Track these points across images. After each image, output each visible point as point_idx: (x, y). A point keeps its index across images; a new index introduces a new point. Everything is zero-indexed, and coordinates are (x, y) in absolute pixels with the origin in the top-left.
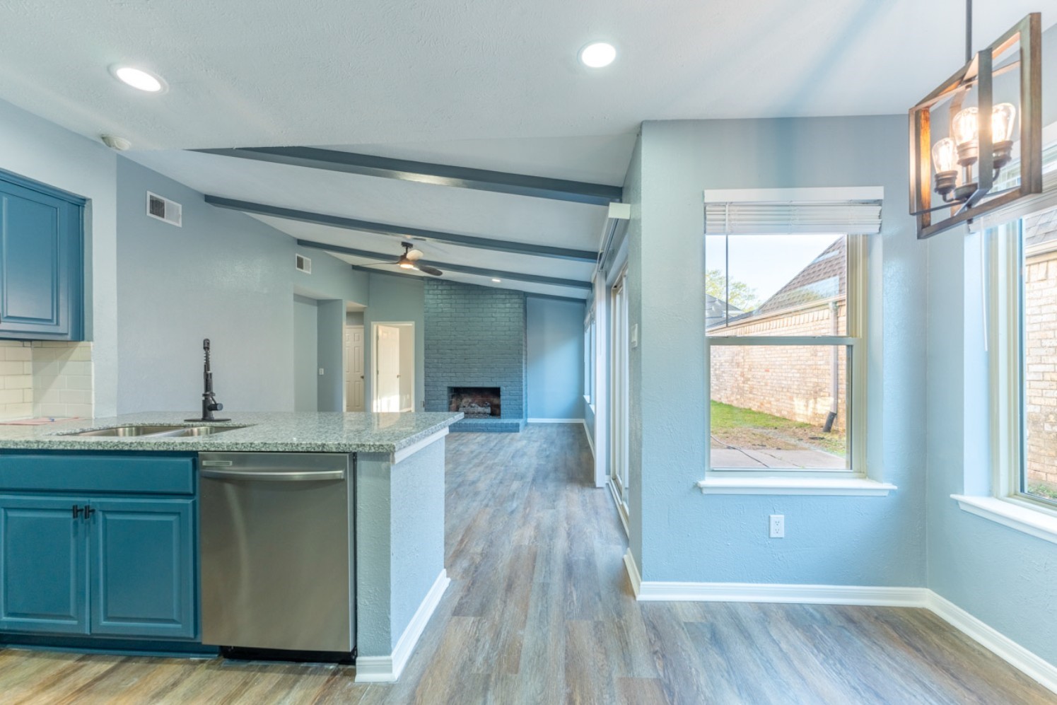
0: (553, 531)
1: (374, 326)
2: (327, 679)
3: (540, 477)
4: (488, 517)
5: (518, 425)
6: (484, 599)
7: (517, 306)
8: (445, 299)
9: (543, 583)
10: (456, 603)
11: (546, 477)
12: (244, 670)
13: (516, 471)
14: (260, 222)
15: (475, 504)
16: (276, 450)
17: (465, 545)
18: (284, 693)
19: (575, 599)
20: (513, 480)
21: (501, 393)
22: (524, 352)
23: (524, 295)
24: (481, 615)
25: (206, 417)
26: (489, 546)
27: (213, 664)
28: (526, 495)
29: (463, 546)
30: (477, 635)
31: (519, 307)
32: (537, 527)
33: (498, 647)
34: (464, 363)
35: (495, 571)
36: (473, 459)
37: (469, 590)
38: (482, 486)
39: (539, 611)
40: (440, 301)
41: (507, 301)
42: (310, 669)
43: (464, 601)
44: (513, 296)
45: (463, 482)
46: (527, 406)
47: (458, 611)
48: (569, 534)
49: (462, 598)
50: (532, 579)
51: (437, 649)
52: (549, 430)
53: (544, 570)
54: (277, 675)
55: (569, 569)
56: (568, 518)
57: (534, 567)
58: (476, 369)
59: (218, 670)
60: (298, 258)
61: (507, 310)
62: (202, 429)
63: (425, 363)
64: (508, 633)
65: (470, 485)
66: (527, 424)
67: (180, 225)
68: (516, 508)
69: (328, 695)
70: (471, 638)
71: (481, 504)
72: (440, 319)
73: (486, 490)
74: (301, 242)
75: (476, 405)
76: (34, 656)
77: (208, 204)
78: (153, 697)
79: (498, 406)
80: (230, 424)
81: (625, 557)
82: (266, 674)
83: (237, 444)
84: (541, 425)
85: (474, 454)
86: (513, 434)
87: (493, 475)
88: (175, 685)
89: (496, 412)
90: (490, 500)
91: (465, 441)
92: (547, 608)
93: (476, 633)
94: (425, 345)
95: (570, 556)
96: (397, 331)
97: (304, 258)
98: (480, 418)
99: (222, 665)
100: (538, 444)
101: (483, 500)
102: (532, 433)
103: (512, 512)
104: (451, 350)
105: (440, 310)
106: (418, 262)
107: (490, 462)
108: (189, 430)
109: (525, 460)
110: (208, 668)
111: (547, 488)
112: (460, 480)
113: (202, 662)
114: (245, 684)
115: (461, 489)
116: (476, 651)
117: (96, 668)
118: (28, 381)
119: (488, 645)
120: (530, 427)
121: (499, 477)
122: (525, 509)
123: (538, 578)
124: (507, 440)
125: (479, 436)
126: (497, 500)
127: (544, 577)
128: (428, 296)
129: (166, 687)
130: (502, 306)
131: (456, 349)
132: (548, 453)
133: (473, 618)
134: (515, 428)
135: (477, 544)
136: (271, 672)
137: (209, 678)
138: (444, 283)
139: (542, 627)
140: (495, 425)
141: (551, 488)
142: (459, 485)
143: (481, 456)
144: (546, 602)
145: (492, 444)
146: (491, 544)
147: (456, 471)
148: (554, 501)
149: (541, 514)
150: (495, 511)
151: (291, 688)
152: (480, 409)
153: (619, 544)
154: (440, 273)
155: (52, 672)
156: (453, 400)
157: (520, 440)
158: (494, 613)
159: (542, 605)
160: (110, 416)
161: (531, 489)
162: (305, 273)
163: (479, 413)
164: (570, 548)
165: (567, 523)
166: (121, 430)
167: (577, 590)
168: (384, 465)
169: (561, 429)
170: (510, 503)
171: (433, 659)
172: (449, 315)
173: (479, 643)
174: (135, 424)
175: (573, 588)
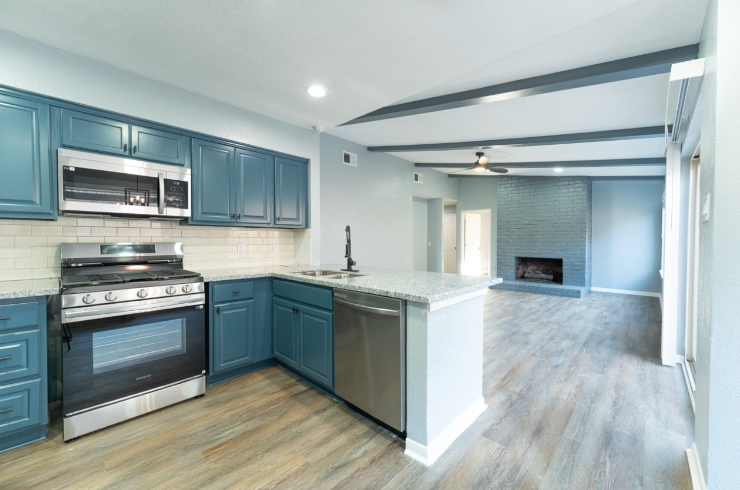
0: (597, 394)
1: (463, 213)
2: (389, 443)
3: (593, 341)
4: (532, 365)
5: (579, 292)
6: (512, 433)
7: (581, 189)
8: (514, 190)
9: (574, 441)
10: (488, 427)
11: (600, 342)
12: (353, 416)
13: (569, 331)
14: (393, 156)
15: (523, 351)
16: (364, 292)
17: (507, 383)
18: (366, 440)
19: (608, 470)
20: (564, 339)
21: (563, 264)
22: (587, 230)
23: (590, 179)
24: (506, 445)
25: (349, 269)
26: (527, 389)
27: (341, 406)
28: (574, 354)
29: (505, 382)
30: (498, 460)
31: (583, 190)
32: (580, 387)
33: (514, 480)
34: (530, 238)
35: (527, 413)
36: (530, 314)
37: (501, 420)
38: (533, 338)
39: (563, 465)
40: (509, 192)
41: (571, 186)
42: (383, 432)
43: (495, 427)
44: (577, 182)
45: (517, 331)
46: (590, 276)
47: (488, 434)
48: (615, 403)
49: (493, 425)
50: (562, 433)
51: (464, 457)
52: (614, 300)
53: (578, 428)
54: (367, 427)
55: (608, 439)
56: (618, 387)
57: (567, 422)
58: (540, 244)
59: (342, 410)
60: (415, 175)
61: (571, 194)
62: (346, 275)
63: (498, 238)
64: (527, 471)
65: (522, 335)
66: (590, 292)
67: (356, 166)
68: (562, 364)
69: (387, 454)
70: (492, 460)
71: (529, 353)
72: (510, 206)
73: (536, 342)
74: (418, 165)
75: (540, 273)
76: (285, 372)
77: (369, 152)
78: (315, 413)
79: (561, 274)
80: (357, 273)
81: (689, 451)
82: (362, 424)
83: (348, 286)
84: (605, 294)
85: (533, 311)
86: (574, 299)
87: (546, 331)
88: (324, 410)
89: (558, 279)
90: (537, 351)
91: (527, 300)
92: (573, 466)
93: (497, 459)
94: (498, 225)
95: (612, 425)
96: (480, 215)
97: (419, 174)
98: (543, 282)
99: (345, 409)
100: (598, 311)
101: (531, 350)
102: (594, 300)
103: (557, 366)
104: (518, 229)
105: (510, 199)
106: (488, 166)
107: (545, 320)
108: (340, 275)
109: (581, 324)
110: (338, 407)
111: (599, 353)
112: (515, 329)
113: (337, 403)
114: (351, 425)
115: (514, 337)
116: (494, 474)
117: (302, 387)
118: (292, 247)
119: (506, 473)
120: (593, 295)
121: (551, 334)
122: (570, 366)
123: (570, 434)
124: (566, 304)
125: (540, 297)
126: (545, 353)
127: (576, 435)
128: (500, 190)
129: (320, 410)
130: (566, 191)
131: (522, 228)
132: (608, 320)
133: (498, 445)
134: (577, 294)
135: (517, 385)
136: (364, 424)
137: (337, 414)
138: (513, 179)
139: (563, 481)
140: (556, 290)
141: (604, 353)
142: (514, 334)
143: (539, 314)
144: (573, 460)
145: (551, 305)
146: (530, 388)
147: (514, 322)
148: (605, 367)
149: (587, 376)
150: (540, 362)
151: (371, 439)
152: (543, 276)
153: (684, 434)
154: (507, 171)
155: (287, 383)
156: (520, 267)
157: (579, 305)
158: (518, 448)
159: (568, 462)
160: (316, 264)
161: (581, 350)
162: (420, 184)
163: (542, 278)
164: (614, 418)
165: (616, 391)
166: (317, 272)
167: (612, 463)
168: (423, 311)
169: (630, 301)
170: (556, 358)
171: (459, 463)
172: (517, 202)
173: (498, 469)
174: (322, 270)
175: (607, 459)
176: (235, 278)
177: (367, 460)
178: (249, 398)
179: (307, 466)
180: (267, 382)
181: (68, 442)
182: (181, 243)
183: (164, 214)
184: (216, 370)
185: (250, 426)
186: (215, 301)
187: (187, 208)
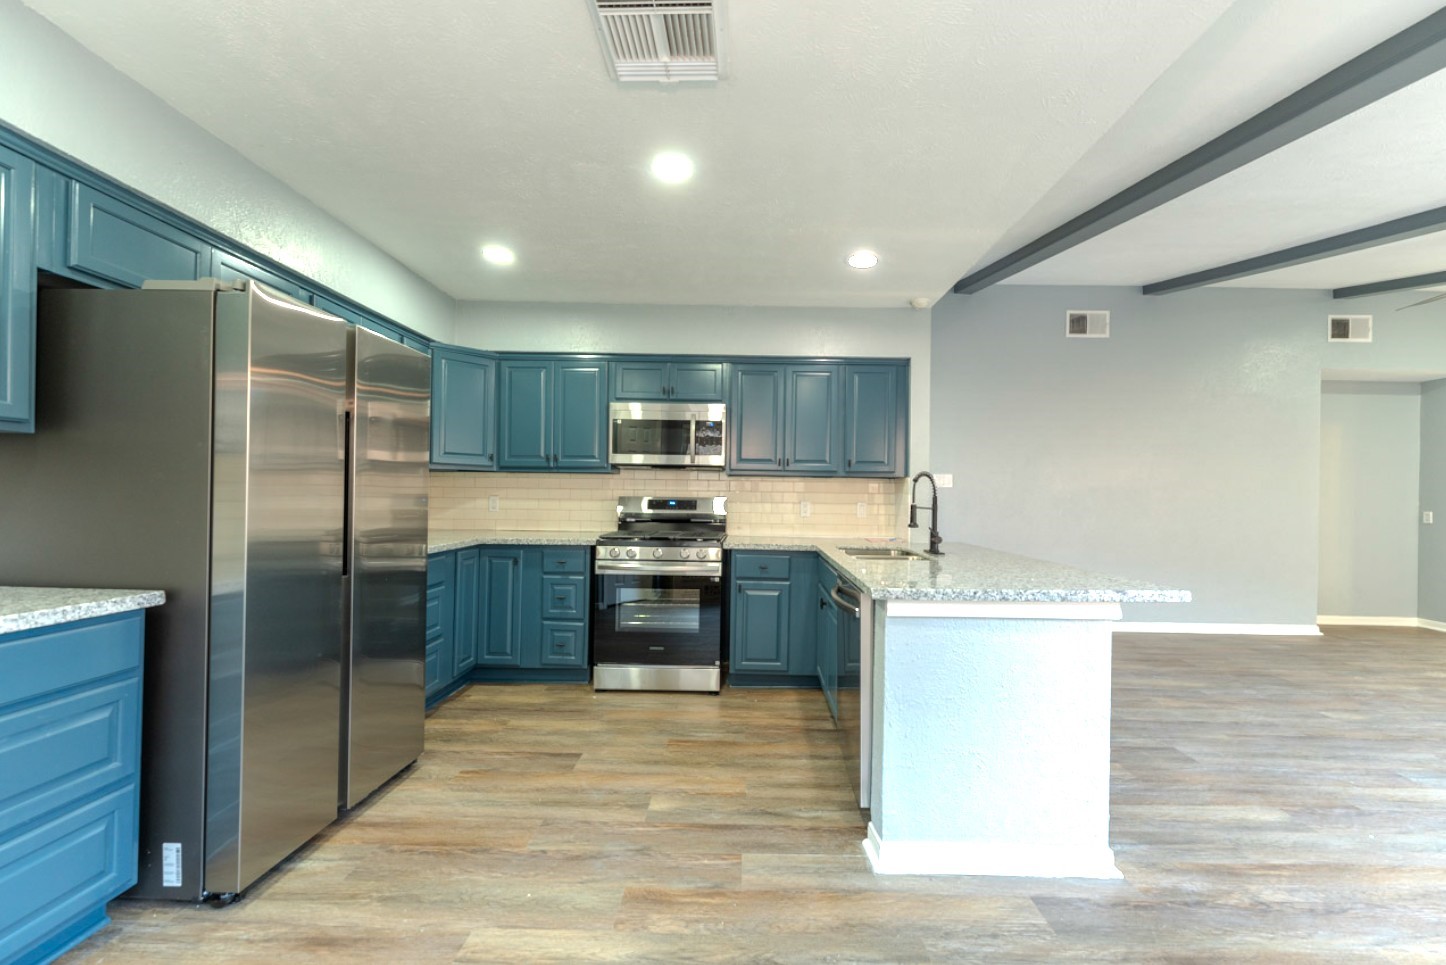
2: (860, 826)
10: (1067, 895)
24: (1058, 931)
25: (932, 549)
30: (1007, 933)
43: (1082, 904)
47: (1045, 901)
49: (1086, 900)
51: (949, 896)
60: (1335, 321)
69: (840, 833)
70: (996, 926)
74: (1340, 293)
77: (1147, 296)
88: (825, 758)
93: (1010, 931)
97: (1348, 317)
116: (970, 937)
118: (892, 509)
119: (991, 950)
133: (1043, 921)
162: (1358, 343)
171: (929, 895)
173: (989, 938)
176: (762, 548)
177: (808, 824)
178: (757, 714)
179: (742, 795)
180: (796, 704)
181: (598, 691)
182: (725, 498)
183: (696, 463)
184: (737, 667)
185: (731, 737)
186: (738, 575)
187: (720, 454)
